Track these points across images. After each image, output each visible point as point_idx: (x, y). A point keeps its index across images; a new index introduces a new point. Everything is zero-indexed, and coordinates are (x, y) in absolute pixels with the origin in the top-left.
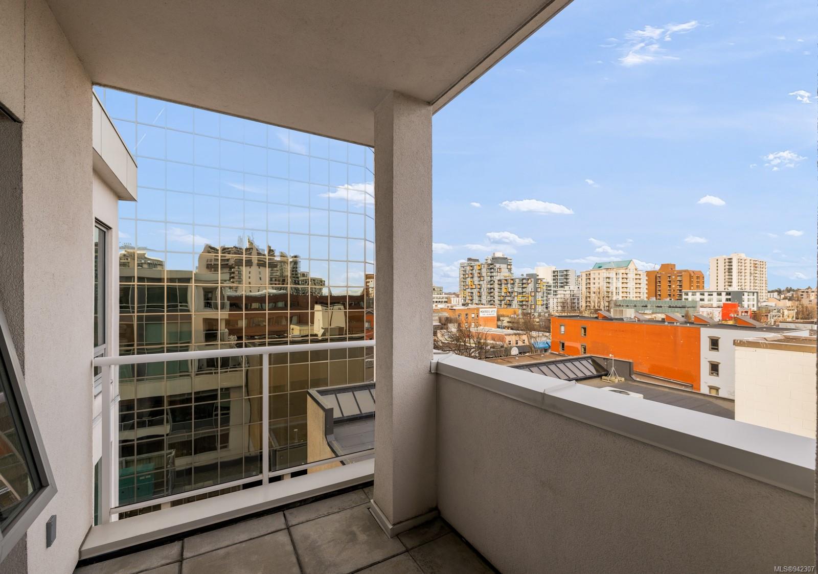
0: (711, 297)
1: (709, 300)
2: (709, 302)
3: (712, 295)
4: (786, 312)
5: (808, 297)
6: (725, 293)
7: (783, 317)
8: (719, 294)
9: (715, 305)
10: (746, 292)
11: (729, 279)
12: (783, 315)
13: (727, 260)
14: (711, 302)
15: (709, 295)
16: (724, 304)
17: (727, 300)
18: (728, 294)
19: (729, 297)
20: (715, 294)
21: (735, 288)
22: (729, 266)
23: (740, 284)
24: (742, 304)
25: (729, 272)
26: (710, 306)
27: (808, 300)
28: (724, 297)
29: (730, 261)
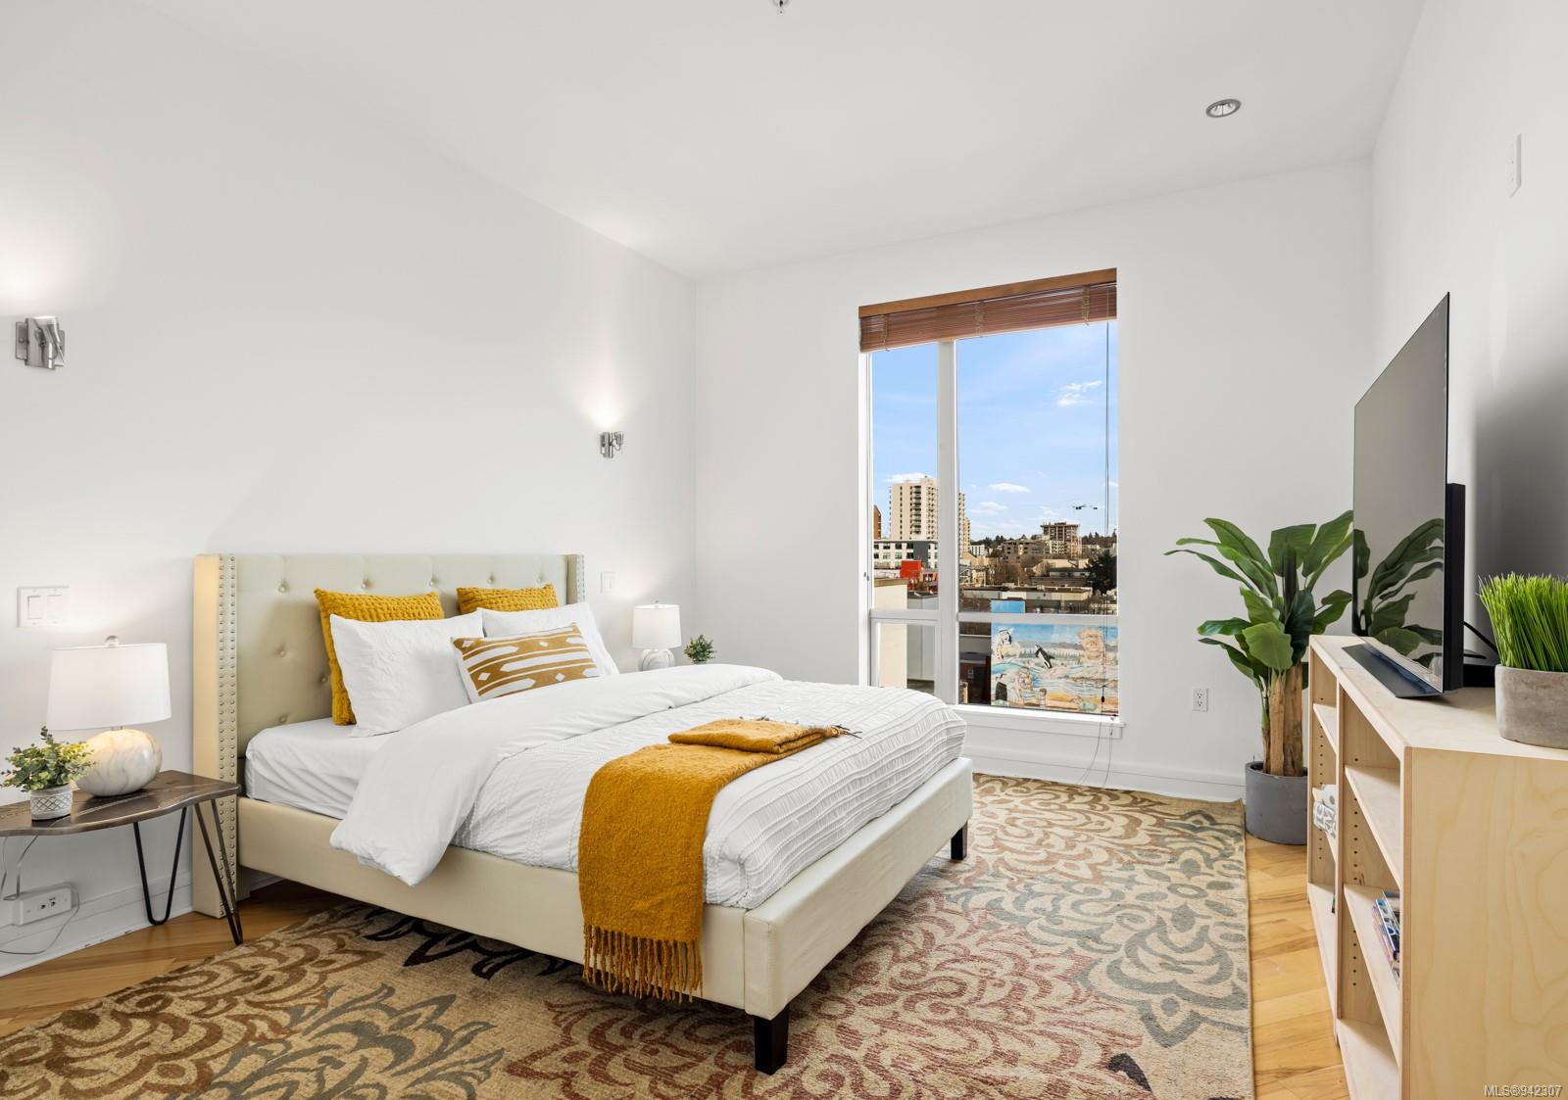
0: (888, 551)
1: (885, 557)
2: (885, 560)
3: (889, 548)
4: (975, 574)
5: (1016, 551)
6: (906, 544)
7: (971, 581)
8: (899, 547)
9: (893, 565)
10: (933, 542)
11: (916, 521)
12: (971, 577)
13: (914, 489)
14: (888, 560)
15: (885, 548)
16: (903, 562)
17: (910, 556)
18: (910, 545)
19: (911, 551)
20: (893, 546)
21: (922, 537)
22: (916, 498)
23: (931, 530)
24: (927, 563)
25: (916, 510)
26: (886, 565)
27: (1015, 556)
28: (905, 551)
29: (918, 490)
